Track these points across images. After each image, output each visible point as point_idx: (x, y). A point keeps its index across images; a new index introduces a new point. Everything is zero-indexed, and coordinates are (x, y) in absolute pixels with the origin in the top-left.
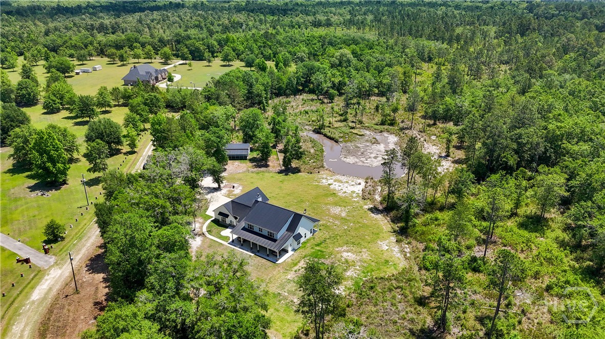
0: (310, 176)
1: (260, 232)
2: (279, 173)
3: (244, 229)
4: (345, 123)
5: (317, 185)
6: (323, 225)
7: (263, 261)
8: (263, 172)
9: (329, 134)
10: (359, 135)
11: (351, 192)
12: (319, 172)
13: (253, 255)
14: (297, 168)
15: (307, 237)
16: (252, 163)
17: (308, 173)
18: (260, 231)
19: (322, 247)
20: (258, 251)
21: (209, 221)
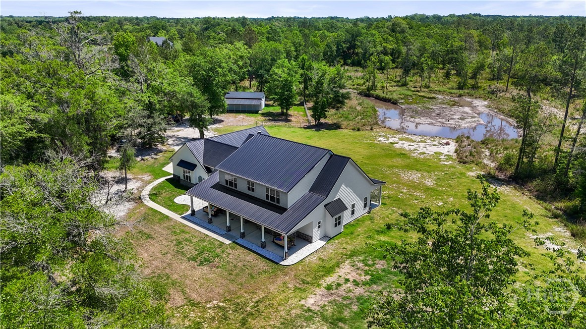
0: (357, 133)
1: (250, 193)
2: (305, 128)
3: (217, 187)
4: (404, 88)
5: (370, 143)
6: (389, 197)
7: (248, 258)
8: (279, 126)
9: (382, 95)
10: (428, 98)
11: (435, 153)
12: (371, 129)
13: (227, 242)
14: (335, 123)
15: (357, 215)
16: (265, 117)
17: (354, 129)
18: (249, 189)
19: (392, 237)
20: (243, 235)
21: (163, 179)
